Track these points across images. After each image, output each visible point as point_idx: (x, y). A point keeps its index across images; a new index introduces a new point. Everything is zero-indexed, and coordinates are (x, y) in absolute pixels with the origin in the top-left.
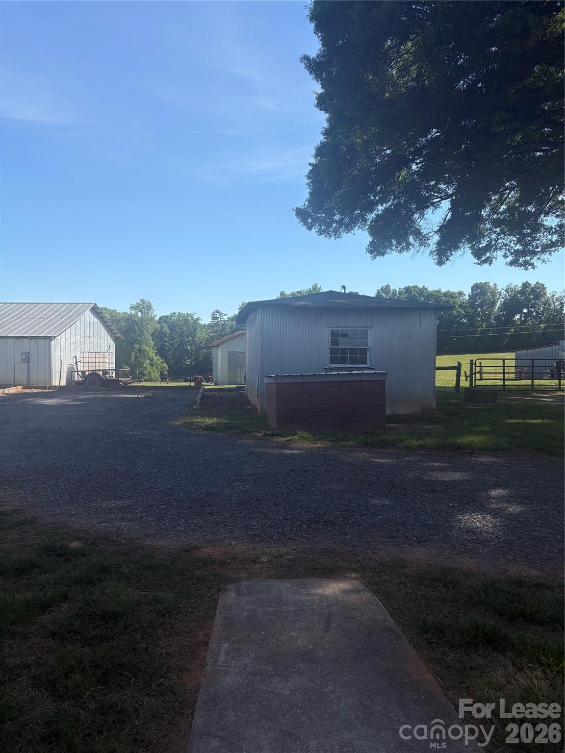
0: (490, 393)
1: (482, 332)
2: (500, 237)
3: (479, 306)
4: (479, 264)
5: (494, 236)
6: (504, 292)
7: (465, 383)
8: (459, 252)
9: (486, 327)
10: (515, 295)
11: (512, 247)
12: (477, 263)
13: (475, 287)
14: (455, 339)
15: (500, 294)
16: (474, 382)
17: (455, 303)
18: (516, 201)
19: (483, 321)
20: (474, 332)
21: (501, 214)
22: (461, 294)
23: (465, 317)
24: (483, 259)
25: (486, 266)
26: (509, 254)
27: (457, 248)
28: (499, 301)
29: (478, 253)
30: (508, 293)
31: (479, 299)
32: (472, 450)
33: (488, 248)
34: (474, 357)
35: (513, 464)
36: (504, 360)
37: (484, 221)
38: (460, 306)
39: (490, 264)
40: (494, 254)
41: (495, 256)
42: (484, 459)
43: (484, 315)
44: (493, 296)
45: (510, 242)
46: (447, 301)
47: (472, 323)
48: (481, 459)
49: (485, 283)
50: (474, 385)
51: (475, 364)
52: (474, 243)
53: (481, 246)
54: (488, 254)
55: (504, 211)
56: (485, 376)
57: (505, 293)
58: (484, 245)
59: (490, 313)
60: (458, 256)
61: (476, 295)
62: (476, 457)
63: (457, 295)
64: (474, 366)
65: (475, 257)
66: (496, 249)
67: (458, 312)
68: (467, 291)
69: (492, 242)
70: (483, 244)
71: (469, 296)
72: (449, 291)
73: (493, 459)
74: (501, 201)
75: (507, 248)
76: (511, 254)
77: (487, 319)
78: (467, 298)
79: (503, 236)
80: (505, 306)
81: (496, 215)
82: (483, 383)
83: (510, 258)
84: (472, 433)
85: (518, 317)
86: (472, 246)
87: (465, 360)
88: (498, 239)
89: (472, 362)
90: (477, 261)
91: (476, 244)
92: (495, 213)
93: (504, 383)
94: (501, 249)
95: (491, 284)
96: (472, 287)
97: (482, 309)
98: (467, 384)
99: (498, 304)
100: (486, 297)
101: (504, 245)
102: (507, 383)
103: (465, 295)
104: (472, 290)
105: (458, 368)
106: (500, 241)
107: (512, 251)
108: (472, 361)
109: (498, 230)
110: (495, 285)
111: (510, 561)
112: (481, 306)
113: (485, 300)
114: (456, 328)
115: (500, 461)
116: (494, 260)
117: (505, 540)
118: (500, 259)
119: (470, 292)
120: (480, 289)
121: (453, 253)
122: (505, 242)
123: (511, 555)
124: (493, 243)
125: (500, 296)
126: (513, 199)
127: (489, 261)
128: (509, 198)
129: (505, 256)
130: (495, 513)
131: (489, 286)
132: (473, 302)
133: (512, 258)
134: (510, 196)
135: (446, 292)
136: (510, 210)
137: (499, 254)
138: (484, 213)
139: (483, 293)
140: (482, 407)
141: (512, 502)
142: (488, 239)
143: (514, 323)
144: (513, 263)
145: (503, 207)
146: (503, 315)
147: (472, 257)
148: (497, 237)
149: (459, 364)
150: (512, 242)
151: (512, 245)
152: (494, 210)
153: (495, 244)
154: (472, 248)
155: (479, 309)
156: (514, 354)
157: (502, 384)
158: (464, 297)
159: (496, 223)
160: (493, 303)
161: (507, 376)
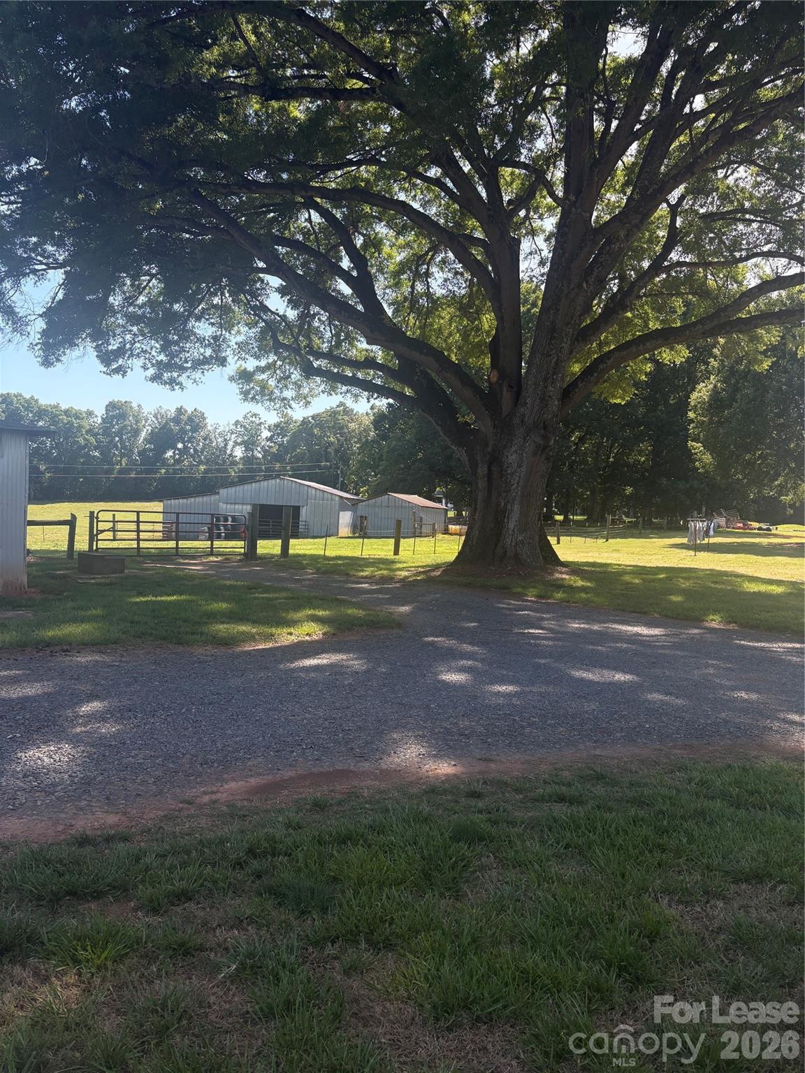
0: (115, 560)
1: (121, 471)
2: (136, 340)
3: (117, 434)
4: (108, 374)
5: (128, 337)
6: (151, 417)
7: (82, 544)
8: (77, 351)
9: (127, 465)
10: (167, 423)
11: (153, 356)
12: (104, 373)
13: (112, 406)
14: (81, 480)
15: (146, 420)
16: (95, 543)
17: (80, 427)
18: (160, 294)
19: (122, 455)
20: (109, 471)
21: (140, 307)
22: (90, 414)
23: (96, 448)
24: (113, 367)
25: (118, 377)
26: (149, 366)
27: (73, 345)
28: (145, 430)
29: (106, 358)
30: (157, 419)
31: (117, 424)
32: (68, 646)
33: (120, 352)
34: (96, 507)
35: (125, 662)
36: (138, 513)
37: (114, 313)
38: (89, 431)
39: (123, 376)
40: (129, 362)
41: (130, 365)
42: (84, 659)
43: (124, 447)
44: (137, 422)
45: (151, 349)
46: (69, 422)
47: (106, 458)
48: (79, 659)
49: (126, 402)
50: (95, 548)
51: (97, 518)
52: (100, 342)
53: (110, 348)
54: (120, 362)
55: (144, 305)
56: (119, 535)
57: (154, 419)
58: (115, 348)
59: (132, 445)
60: (74, 357)
61: (113, 417)
62: (73, 656)
63: (84, 415)
64: (95, 520)
65: (102, 362)
66: (132, 355)
67: (85, 439)
68: (100, 412)
69: (125, 344)
70: (114, 345)
71: (102, 418)
72: (72, 408)
73: (97, 657)
74: (139, 290)
75: (147, 356)
76: (153, 365)
77: (127, 453)
78: (100, 420)
79: (141, 338)
80: (153, 437)
81: (132, 308)
82: (115, 544)
83: (151, 371)
84: (75, 620)
85: (170, 453)
86: (97, 346)
87: (81, 510)
88: (135, 342)
89: (92, 516)
90: (105, 369)
91: (103, 344)
92: (131, 304)
93: (138, 544)
94: (139, 357)
95: (134, 405)
96: (107, 406)
97: (121, 438)
98: (85, 547)
99: (143, 434)
100: (127, 422)
101: (142, 351)
102: (143, 544)
103: (96, 416)
104: (107, 410)
105: (71, 523)
106: (138, 345)
107: (154, 362)
108: (92, 513)
109: (135, 329)
110: (139, 406)
111: (81, 809)
112: (120, 433)
113: (125, 426)
114: (83, 464)
115: (107, 659)
116: (129, 370)
117: (82, 779)
118: (138, 371)
119: (104, 412)
120: (117, 411)
121: (68, 352)
122: (145, 348)
123: (85, 799)
124: (128, 346)
125: (146, 422)
126: (156, 291)
127: (121, 371)
128: (150, 288)
129: (145, 368)
130: (75, 741)
131: (131, 407)
132: (107, 428)
133: (154, 372)
134: (151, 284)
135: (68, 410)
136: (151, 303)
137: (137, 363)
138: (116, 300)
139: (123, 416)
140: (103, 581)
141: (108, 718)
142: (121, 340)
143: (164, 462)
144: (154, 379)
145: (142, 299)
146: (151, 450)
147: (97, 362)
148: (133, 339)
149: (74, 517)
150: (154, 349)
151: (154, 353)
152: (130, 300)
153: (130, 348)
154: (97, 348)
155: (117, 439)
156: (162, 504)
157: (136, 546)
158: (95, 420)
159: (133, 319)
160: (136, 432)
161: (142, 535)
